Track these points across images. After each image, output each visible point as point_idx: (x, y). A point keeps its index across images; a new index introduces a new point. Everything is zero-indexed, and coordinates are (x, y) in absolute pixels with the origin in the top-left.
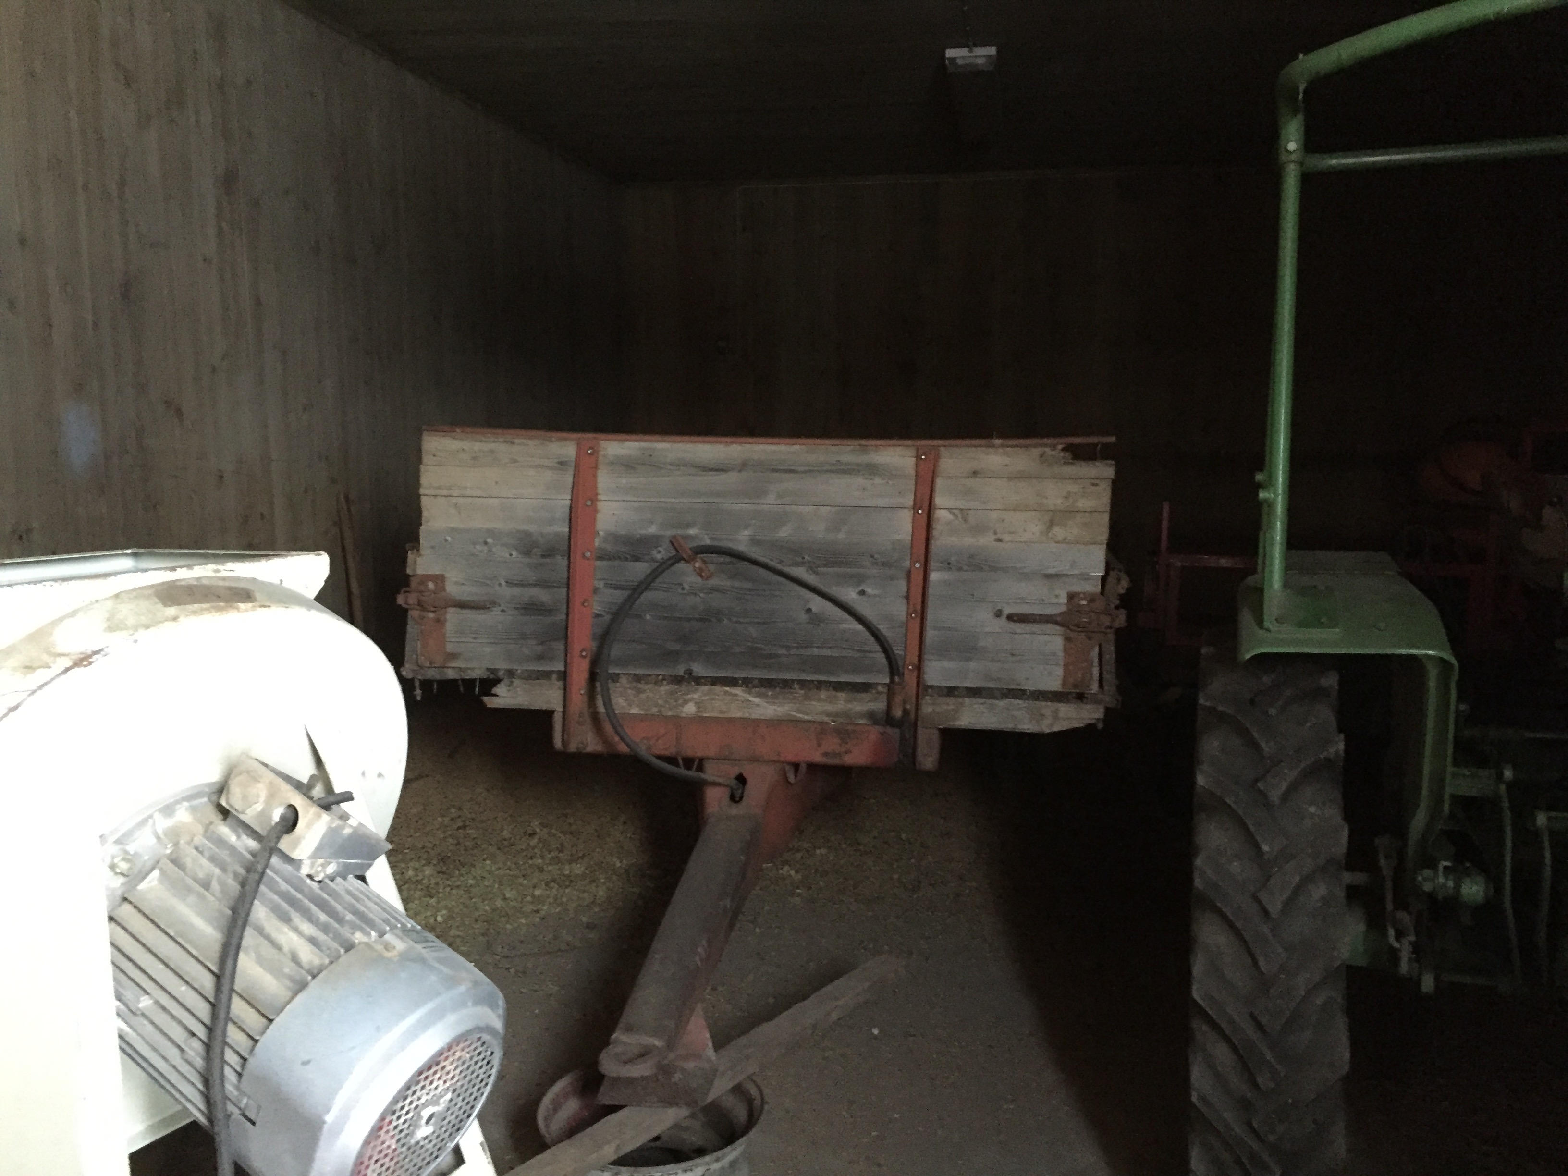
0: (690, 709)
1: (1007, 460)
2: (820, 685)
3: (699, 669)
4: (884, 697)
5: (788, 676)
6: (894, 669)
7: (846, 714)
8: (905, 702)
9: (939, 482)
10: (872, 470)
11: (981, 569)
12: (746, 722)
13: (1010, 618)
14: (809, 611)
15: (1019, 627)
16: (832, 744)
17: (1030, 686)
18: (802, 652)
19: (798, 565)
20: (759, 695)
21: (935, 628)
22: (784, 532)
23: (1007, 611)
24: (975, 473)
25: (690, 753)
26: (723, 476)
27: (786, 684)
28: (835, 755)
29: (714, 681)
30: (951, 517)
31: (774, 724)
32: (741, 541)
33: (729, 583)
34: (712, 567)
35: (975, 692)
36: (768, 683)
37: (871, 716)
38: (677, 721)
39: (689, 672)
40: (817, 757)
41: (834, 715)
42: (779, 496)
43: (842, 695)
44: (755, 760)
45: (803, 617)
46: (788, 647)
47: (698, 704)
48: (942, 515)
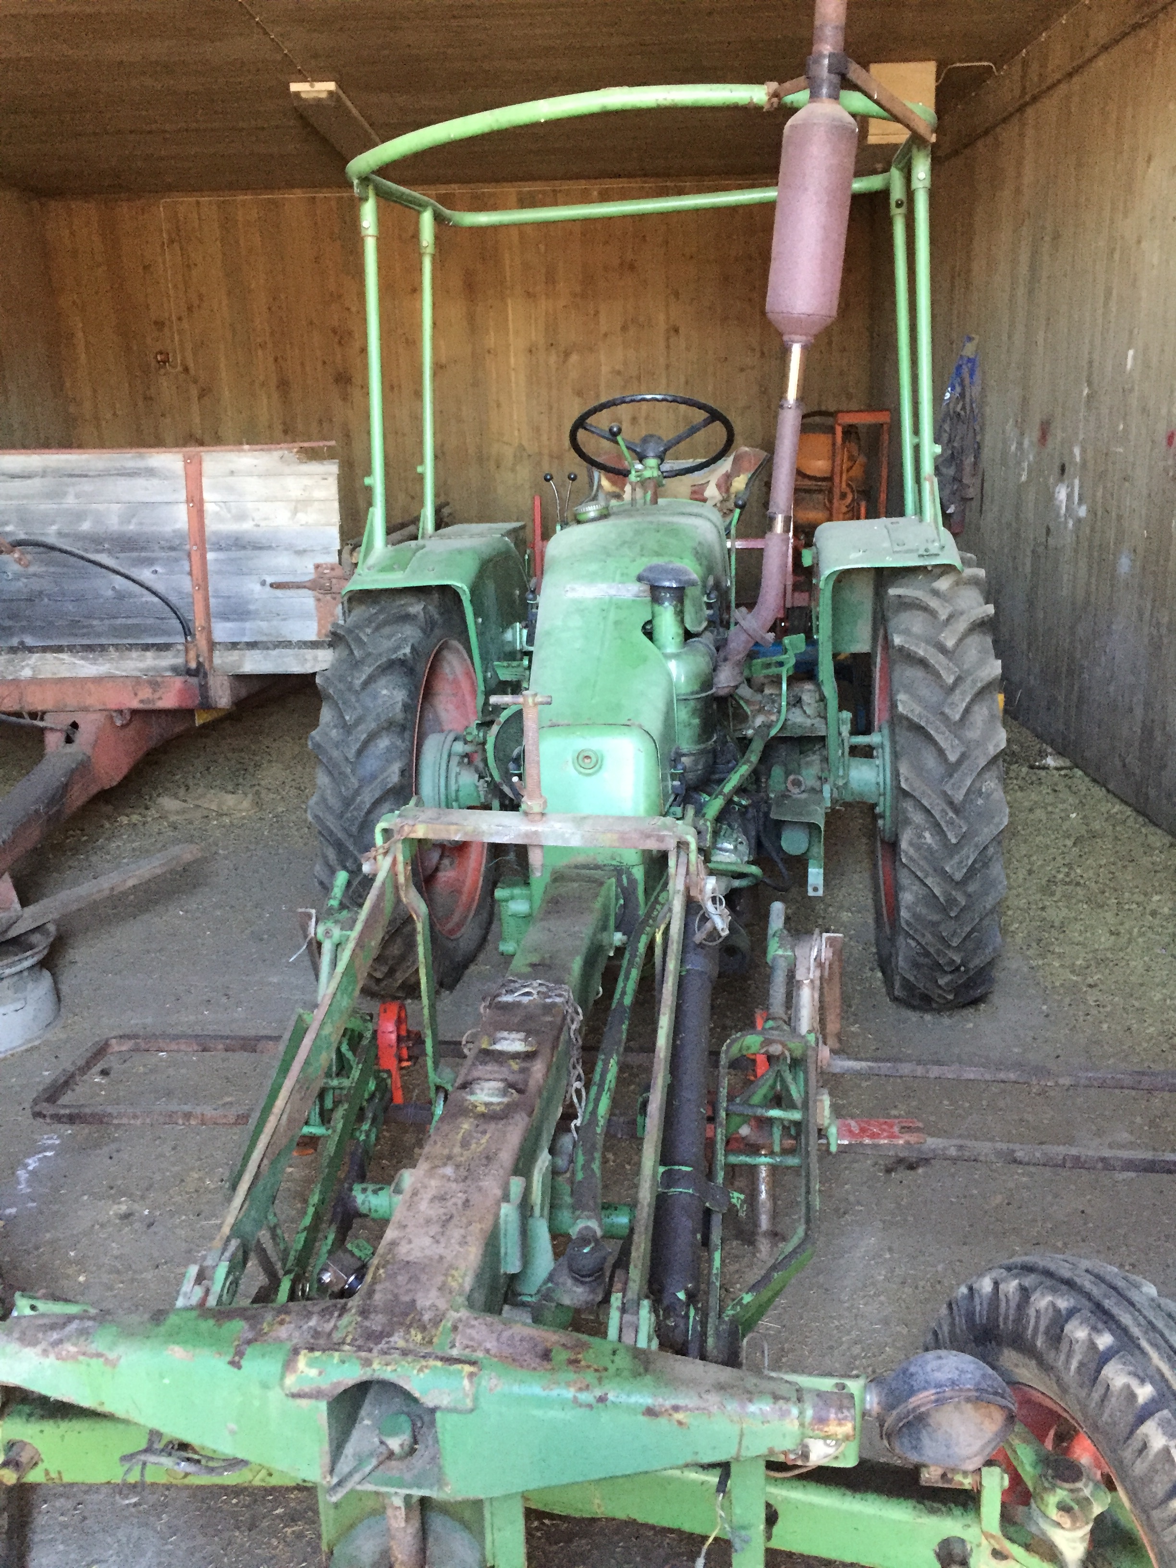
0: (27, 673)
1: (255, 462)
2: (131, 647)
3: (29, 641)
4: (182, 654)
5: (104, 641)
6: (187, 631)
7: (154, 669)
8: (198, 656)
9: (205, 482)
10: (151, 472)
11: (244, 548)
12: (73, 681)
13: (271, 585)
14: (114, 588)
15: (279, 593)
16: (146, 693)
17: (295, 638)
18: (113, 621)
19: (98, 551)
20: (83, 658)
21: (217, 597)
22: (86, 526)
23: (270, 580)
24: (232, 473)
25: (31, 708)
26: (29, 482)
27: (103, 648)
28: (148, 701)
29: (45, 649)
30: (217, 509)
31: (98, 680)
32: (50, 534)
33: (44, 569)
34: (29, 557)
35: (252, 645)
36: (89, 648)
37: (175, 670)
38: (16, 682)
39: (22, 643)
40: (135, 704)
41: (146, 671)
42: (77, 496)
43: (149, 654)
44: (85, 709)
45: (110, 593)
46: (102, 619)
47: (33, 669)
48: (210, 508)
